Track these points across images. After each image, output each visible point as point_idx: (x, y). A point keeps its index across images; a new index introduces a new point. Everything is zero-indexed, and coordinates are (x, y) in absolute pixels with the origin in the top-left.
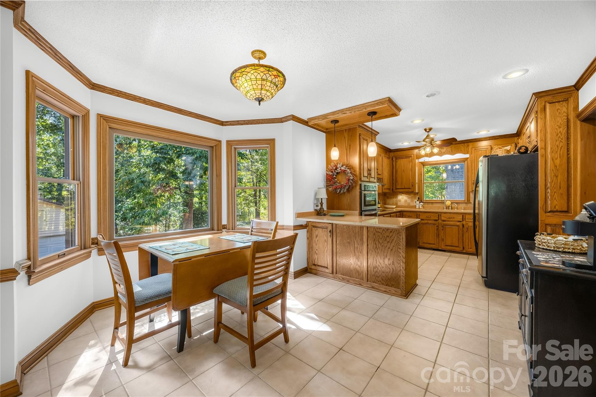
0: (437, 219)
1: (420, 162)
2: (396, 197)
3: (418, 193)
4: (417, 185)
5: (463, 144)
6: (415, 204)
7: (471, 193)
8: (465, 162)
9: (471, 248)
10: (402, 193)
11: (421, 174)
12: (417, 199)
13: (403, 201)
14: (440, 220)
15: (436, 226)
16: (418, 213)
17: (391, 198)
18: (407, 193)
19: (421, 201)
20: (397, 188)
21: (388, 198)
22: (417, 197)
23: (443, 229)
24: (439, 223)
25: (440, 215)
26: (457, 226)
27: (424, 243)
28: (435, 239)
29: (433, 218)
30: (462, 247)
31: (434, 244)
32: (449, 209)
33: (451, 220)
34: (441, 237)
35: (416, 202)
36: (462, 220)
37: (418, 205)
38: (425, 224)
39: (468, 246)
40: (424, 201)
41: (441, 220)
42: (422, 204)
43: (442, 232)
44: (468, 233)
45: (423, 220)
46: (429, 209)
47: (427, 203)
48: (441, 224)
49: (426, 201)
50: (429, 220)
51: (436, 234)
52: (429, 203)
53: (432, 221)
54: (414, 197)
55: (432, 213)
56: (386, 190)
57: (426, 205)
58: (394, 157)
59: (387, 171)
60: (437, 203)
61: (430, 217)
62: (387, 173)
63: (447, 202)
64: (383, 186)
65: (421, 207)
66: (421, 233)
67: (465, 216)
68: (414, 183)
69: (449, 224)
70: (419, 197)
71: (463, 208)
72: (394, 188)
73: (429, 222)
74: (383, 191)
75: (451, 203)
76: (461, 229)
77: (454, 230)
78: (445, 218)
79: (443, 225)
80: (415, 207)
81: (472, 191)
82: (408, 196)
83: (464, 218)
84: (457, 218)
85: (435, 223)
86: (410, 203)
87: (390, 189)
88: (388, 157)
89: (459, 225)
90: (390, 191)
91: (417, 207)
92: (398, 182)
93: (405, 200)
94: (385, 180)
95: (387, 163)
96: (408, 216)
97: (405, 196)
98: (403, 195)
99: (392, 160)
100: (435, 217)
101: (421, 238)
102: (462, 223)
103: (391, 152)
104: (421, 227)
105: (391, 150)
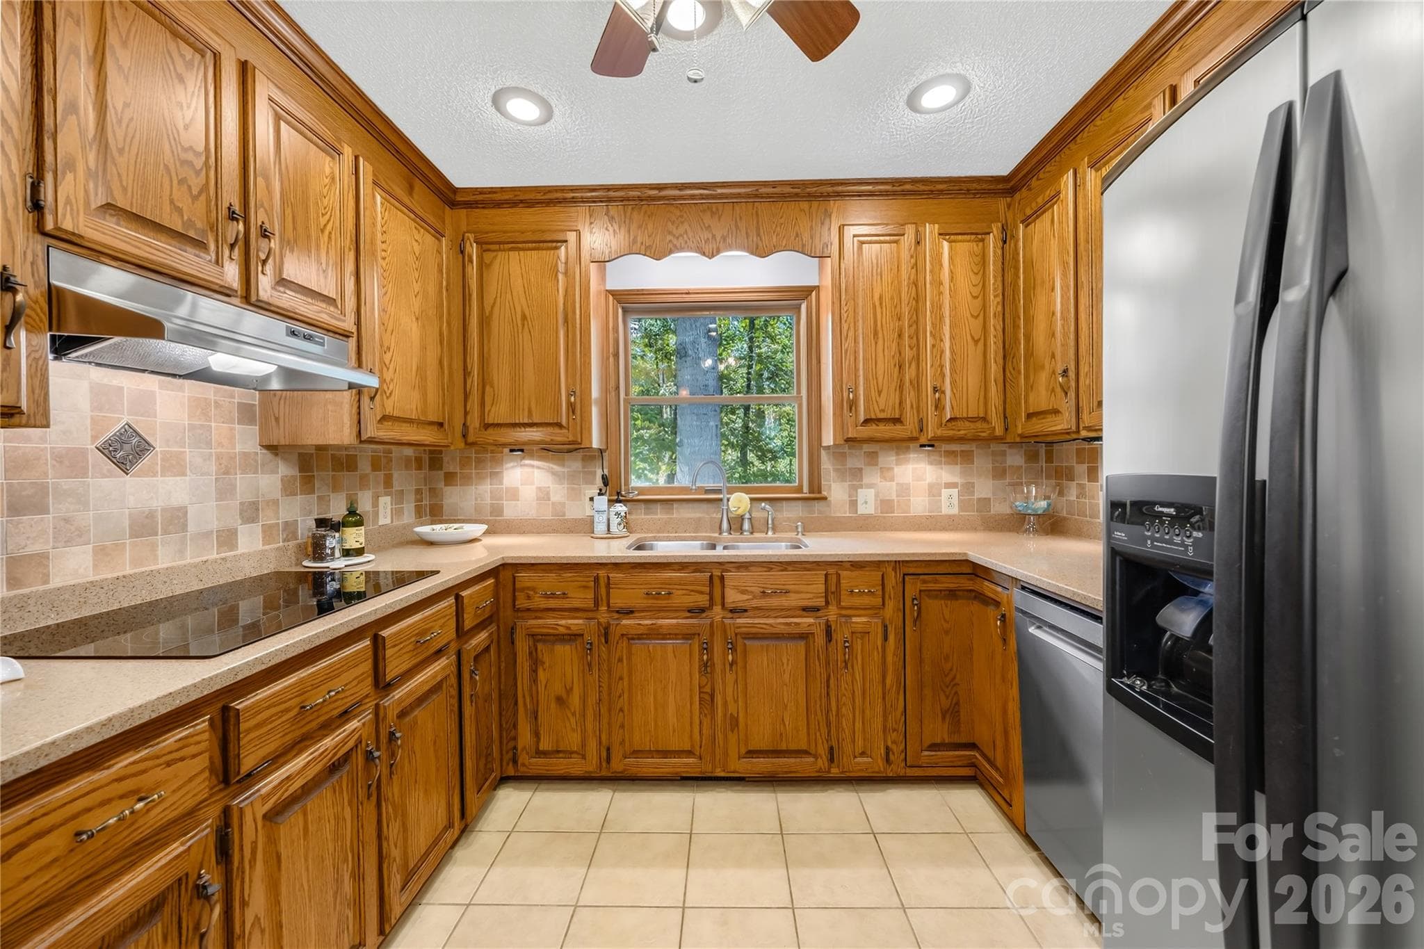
0: (703, 600)
1: (610, 292)
2: (496, 476)
3: (601, 451)
4: (595, 411)
5: (805, 205)
6: (589, 512)
8: (798, 308)
9: (863, 754)
10: (519, 449)
11: (616, 355)
12: (599, 482)
13: (528, 493)
14: (717, 608)
15: (697, 646)
16: (602, 573)
17: (467, 480)
18: (548, 451)
19: (618, 494)
20: (490, 420)
21: (450, 478)
22: (599, 473)
23: (732, 663)
24: (712, 625)
25: (717, 582)
26: (802, 636)
27: (636, 753)
28: (697, 721)
29: (680, 598)
30: (822, 750)
31: (689, 753)
32: (741, 530)
33: (775, 602)
34: (725, 704)
35: (592, 499)
36: (821, 602)
37: (604, 518)
38: (640, 637)
39: (854, 741)
40: (634, 495)
41: (723, 605)
42: (621, 508)
43: (730, 678)
44: (851, 671)
45: (632, 612)
46: (652, 532)
47: (643, 506)
48: (725, 631)
49: (638, 495)
50: (661, 610)
51: (700, 693)
52: (652, 506)
53: (676, 618)
54: (585, 473)
55: (679, 570)
56: (406, 427)
57: (640, 516)
58: (471, 236)
59: (416, 304)
60: (690, 505)
61: (669, 594)
62: (417, 319)
63: (733, 497)
64: (365, 400)
65: (620, 524)
66: (620, 697)
67: (838, 576)
68: (578, 393)
69: (764, 626)
70: (606, 472)
71: (799, 523)
72: (474, 422)
73: (660, 622)
74: (370, 431)
75: (752, 500)
76: (818, 651)
77: (785, 661)
78: (746, 597)
79: (736, 634)
80: (586, 527)
81: (842, 442)
82: (555, 467)
83: (833, 589)
84: (802, 592)
85: (693, 625)
86: (563, 504)
87: (446, 426)
88: (431, 219)
89: (811, 633)
90: (450, 441)
91: (600, 528)
92: (492, 386)
93: (539, 489)
94: (388, 355)
95: (417, 248)
96: (546, 596)
97: (538, 468)
98: (527, 462)
99: (462, 252)
100: (693, 591)
101: (622, 726)
102: (822, 621)
103: (453, 204)
104: (620, 660)
105: (455, 190)
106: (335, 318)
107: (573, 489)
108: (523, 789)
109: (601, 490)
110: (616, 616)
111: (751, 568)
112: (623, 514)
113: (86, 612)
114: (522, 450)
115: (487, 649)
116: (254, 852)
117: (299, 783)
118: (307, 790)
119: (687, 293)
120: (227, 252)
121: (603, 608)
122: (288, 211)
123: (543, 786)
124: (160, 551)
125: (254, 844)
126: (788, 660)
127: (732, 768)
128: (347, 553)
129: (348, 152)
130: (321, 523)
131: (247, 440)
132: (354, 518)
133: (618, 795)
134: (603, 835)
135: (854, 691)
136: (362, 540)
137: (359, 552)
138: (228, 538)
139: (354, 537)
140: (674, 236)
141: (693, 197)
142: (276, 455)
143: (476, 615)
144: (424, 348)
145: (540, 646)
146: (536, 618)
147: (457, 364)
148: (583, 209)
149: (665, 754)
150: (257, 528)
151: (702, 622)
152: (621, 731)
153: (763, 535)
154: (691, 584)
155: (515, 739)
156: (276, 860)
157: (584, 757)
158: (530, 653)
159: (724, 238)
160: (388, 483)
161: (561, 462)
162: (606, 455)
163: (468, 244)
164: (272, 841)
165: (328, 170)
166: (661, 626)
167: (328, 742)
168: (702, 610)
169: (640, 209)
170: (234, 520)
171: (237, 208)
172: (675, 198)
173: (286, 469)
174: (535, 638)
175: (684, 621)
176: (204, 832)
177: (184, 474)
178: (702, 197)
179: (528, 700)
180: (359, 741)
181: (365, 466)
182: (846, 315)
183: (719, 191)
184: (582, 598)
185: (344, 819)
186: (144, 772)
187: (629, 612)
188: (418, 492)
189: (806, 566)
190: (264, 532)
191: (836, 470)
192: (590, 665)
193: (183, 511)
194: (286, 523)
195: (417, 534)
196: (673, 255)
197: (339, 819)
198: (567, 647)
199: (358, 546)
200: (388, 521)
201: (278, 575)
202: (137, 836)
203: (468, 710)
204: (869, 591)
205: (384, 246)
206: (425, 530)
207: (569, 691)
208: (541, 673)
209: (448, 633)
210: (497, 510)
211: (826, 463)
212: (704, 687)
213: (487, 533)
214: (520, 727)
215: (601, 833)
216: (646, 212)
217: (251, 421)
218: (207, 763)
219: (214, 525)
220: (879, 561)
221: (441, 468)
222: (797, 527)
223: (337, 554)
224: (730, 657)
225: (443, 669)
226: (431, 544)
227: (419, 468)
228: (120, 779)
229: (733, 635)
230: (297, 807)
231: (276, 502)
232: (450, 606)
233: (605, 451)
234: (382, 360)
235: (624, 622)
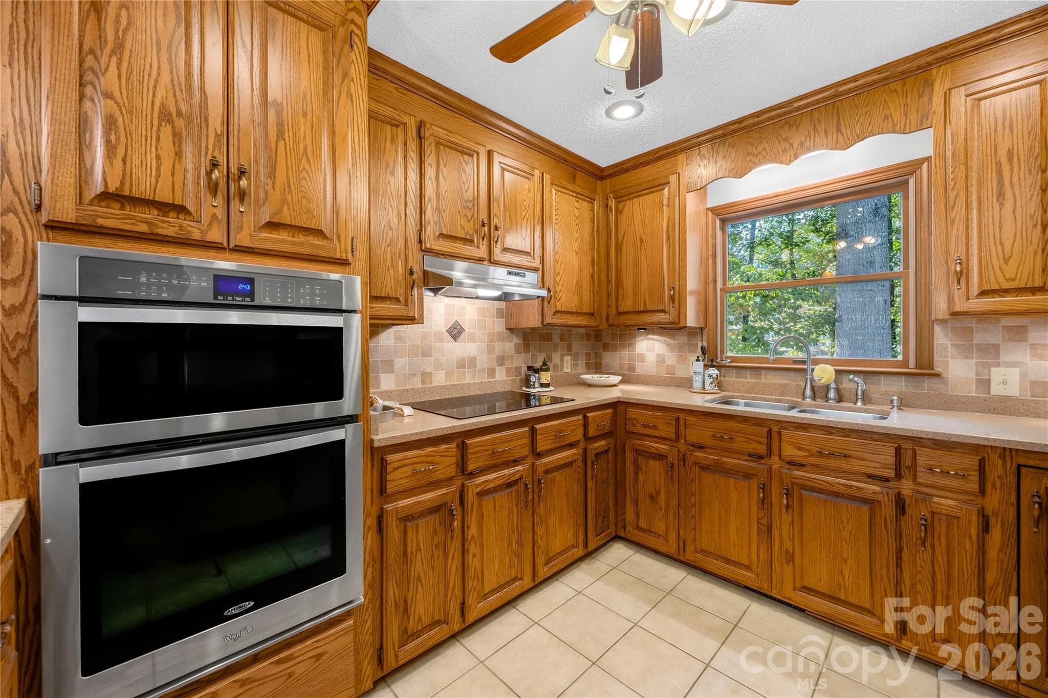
0: (761, 449)
1: (708, 209)
2: (631, 345)
3: (701, 329)
4: (690, 300)
5: (896, 85)
6: (689, 373)
7: (937, 329)
8: (906, 183)
11: (714, 256)
12: (699, 352)
13: (651, 358)
14: (775, 458)
15: (754, 484)
16: (682, 416)
17: (615, 348)
18: (662, 330)
19: (714, 360)
20: (621, 310)
21: (606, 347)
22: (700, 345)
23: (787, 507)
24: (770, 472)
25: (774, 436)
26: (865, 501)
27: (703, 551)
28: (755, 545)
29: (741, 444)
31: (748, 568)
32: (827, 399)
33: (833, 463)
34: (781, 539)
35: (693, 365)
36: (891, 473)
37: (700, 377)
38: (708, 467)
40: (727, 362)
41: (780, 456)
42: (714, 372)
43: (786, 518)
44: (930, 551)
45: (703, 448)
46: (741, 392)
47: (735, 371)
48: (782, 479)
49: (731, 362)
50: (725, 450)
51: (758, 523)
52: (742, 372)
53: (738, 459)
54: (690, 344)
55: (742, 421)
56: (568, 317)
57: (731, 379)
58: (611, 195)
59: (576, 245)
60: (777, 373)
61: (731, 438)
62: (577, 254)
63: (817, 368)
64: (546, 303)
65: (712, 384)
66: (692, 507)
67: (915, 451)
68: (677, 288)
69: (822, 482)
70: (705, 344)
71: (895, 398)
72: (613, 312)
73: (724, 459)
74: (548, 320)
75: (836, 371)
76: (885, 519)
77: (845, 519)
78: (802, 453)
79: (793, 484)
80: (686, 384)
81: (947, 317)
82: (668, 340)
83: (908, 463)
84: (866, 460)
85: (752, 468)
86: (674, 367)
87: (596, 315)
88: (586, 193)
89: (878, 501)
90: (598, 323)
91: (697, 385)
92: (623, 288)
93: (658, 355)
94: (559, 277)
95: (577, 213)
96: (645, 426)
97: (657, 340)
98: (650, 336)
99: (607, 206)
100: (752, 440)
101: (694, 528)
102: (892, 493)
103: (602, 178)
104: (693, 480)
105: (602, 170)
106: (531, 262)
107: (681, 356)
108: (630, 549)
109: (698, 357)
110: (691, 448)
111: (810, 430)
112: (714, 376)
113: (442, 397)
114: (645, 329)
115: (606, 451)
116: (472, 506)
117: (492, 485)
118: (496, 489)
119: (776, 196)
120: (481, 241)
121: (682, 441)
122: (507, 214)
123: (642, 551)
124: (467, 376)
125: (473, 503)
126: (848, 520)
127: (787, 596)
128: (542, 385)
129: (537, 173)
130: (529, 368)
131: (499, 326)
132: (545, 367)
133: (689, 577)
134: (669, 595)
135: (934, 573)
136: (549, 379)
137: (548, 385)
138: (491, 372)
139: (545, 377)
140: (754, 155)
141: (770, 118)
142: (512, 333)
143: (597, 430)
144: (581, 270)
145: (640, 459)
146: (639, 439)
147: (604, 277)
148: (682, 157)
149: (728, 561)
150: (504, 368)
151: (761, 466)
152: (693, 532)
153: (852, 405)
154: (751, 435)
155: (624, 514)
156: (481, 516)
157: (667, 541)
158: (634, 462)
159: (802, 144)
160: (569, 349)
161: (673, 337)
162: (705, 332)
163: (610, 200)
164: (480, 506)
165: (527, 187)
166: (725, 463)
167: (506, 472)
168: (761, 457)
169: (725, 143)
170: (494, 364)
171: (486, 221)
172: (755, 124)
173: (516, 340)
174: (639, 452)
175: (744, 463)
176: (454, 488)
177: (475, 342)
178: (779, 115)
179: (633, 491)
180: (521, 478)
181: (556, 338)
182: (952, 183)
183: (796, 105)
184: (667, 431)
185: (513, 512)
186: (434, 456)
187: (701, 447)
188: (588, 354)
189: (873, 436)
190: (507, 371)
191: (953, 346)
192: (672, 478)
193: (475, 358)
194: (517, 367)
195: (582, 379)
196: (753, 171)
197: (510, 511)
198: (657, 463)
199: (546, 382)
200: (569, 370)
201: (512, 393)
202: (432, 479)
203: (590, 484)
204: (956, 474)
205: (557, 217)
206: (587, 377)
207: (658, 493)
208: (640, 475)
209: (579, 434)
210: (632, 368)
211: (941, 338)
212: (761, 519)
213: (622, 382)
214: (628, 507)
215: (668, 594)
216: (729, 143)
217: (502, 317)
218: (455, 461)
219: (486, 366)
220: (977, 445)
221: (601, 340)
222: (892, 401)
223: (537, 385)
224: (785, 501)
225: (573, 455)
226: (590, 385)
227: (589, 340)
228: (427, 456)
229: (789, 483)
230: (491, 496)
231: (512, 357)
232: (579, 420)
233: (705, 328)
234: (555, 280)
235: (696, 454)
